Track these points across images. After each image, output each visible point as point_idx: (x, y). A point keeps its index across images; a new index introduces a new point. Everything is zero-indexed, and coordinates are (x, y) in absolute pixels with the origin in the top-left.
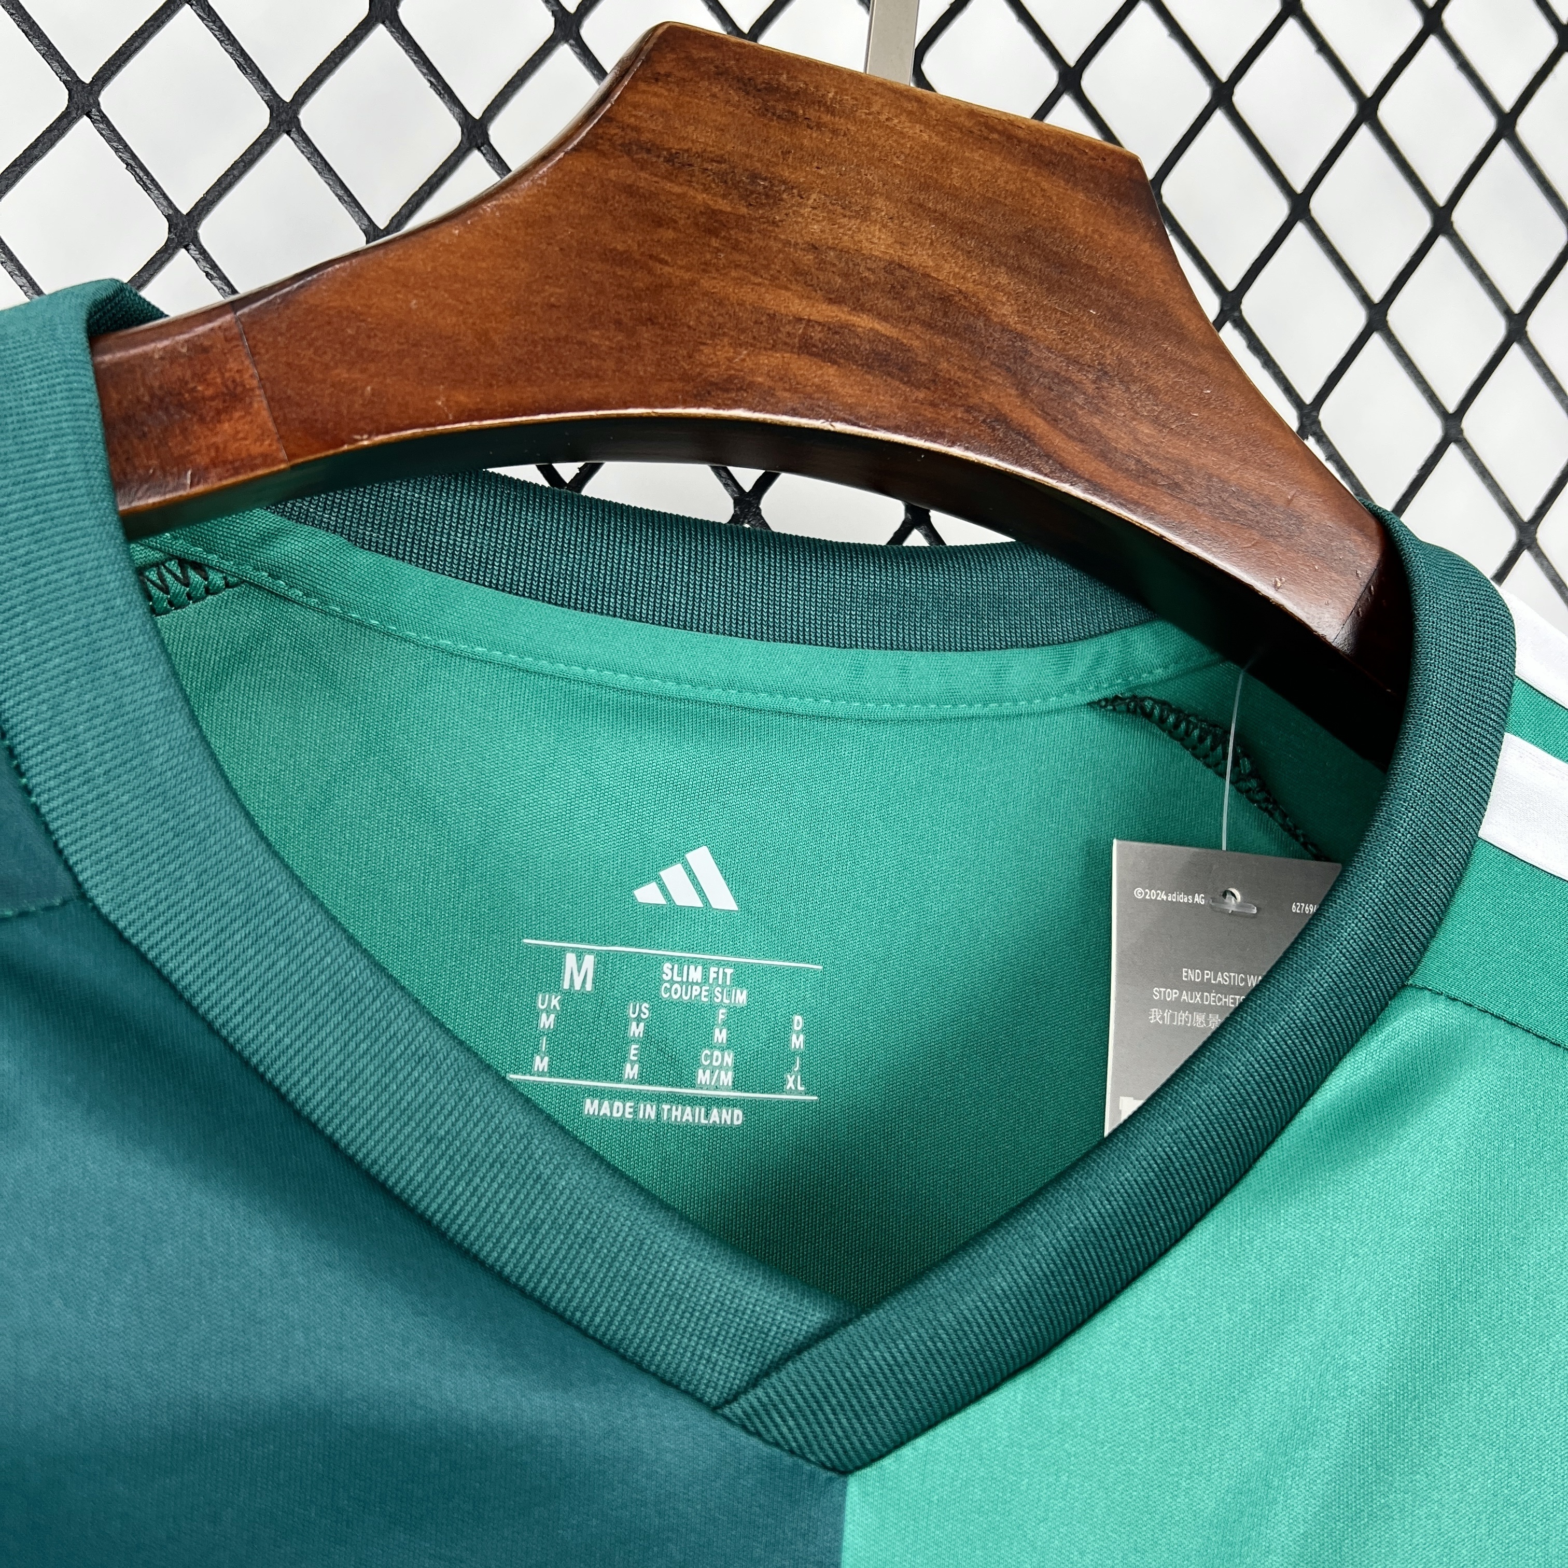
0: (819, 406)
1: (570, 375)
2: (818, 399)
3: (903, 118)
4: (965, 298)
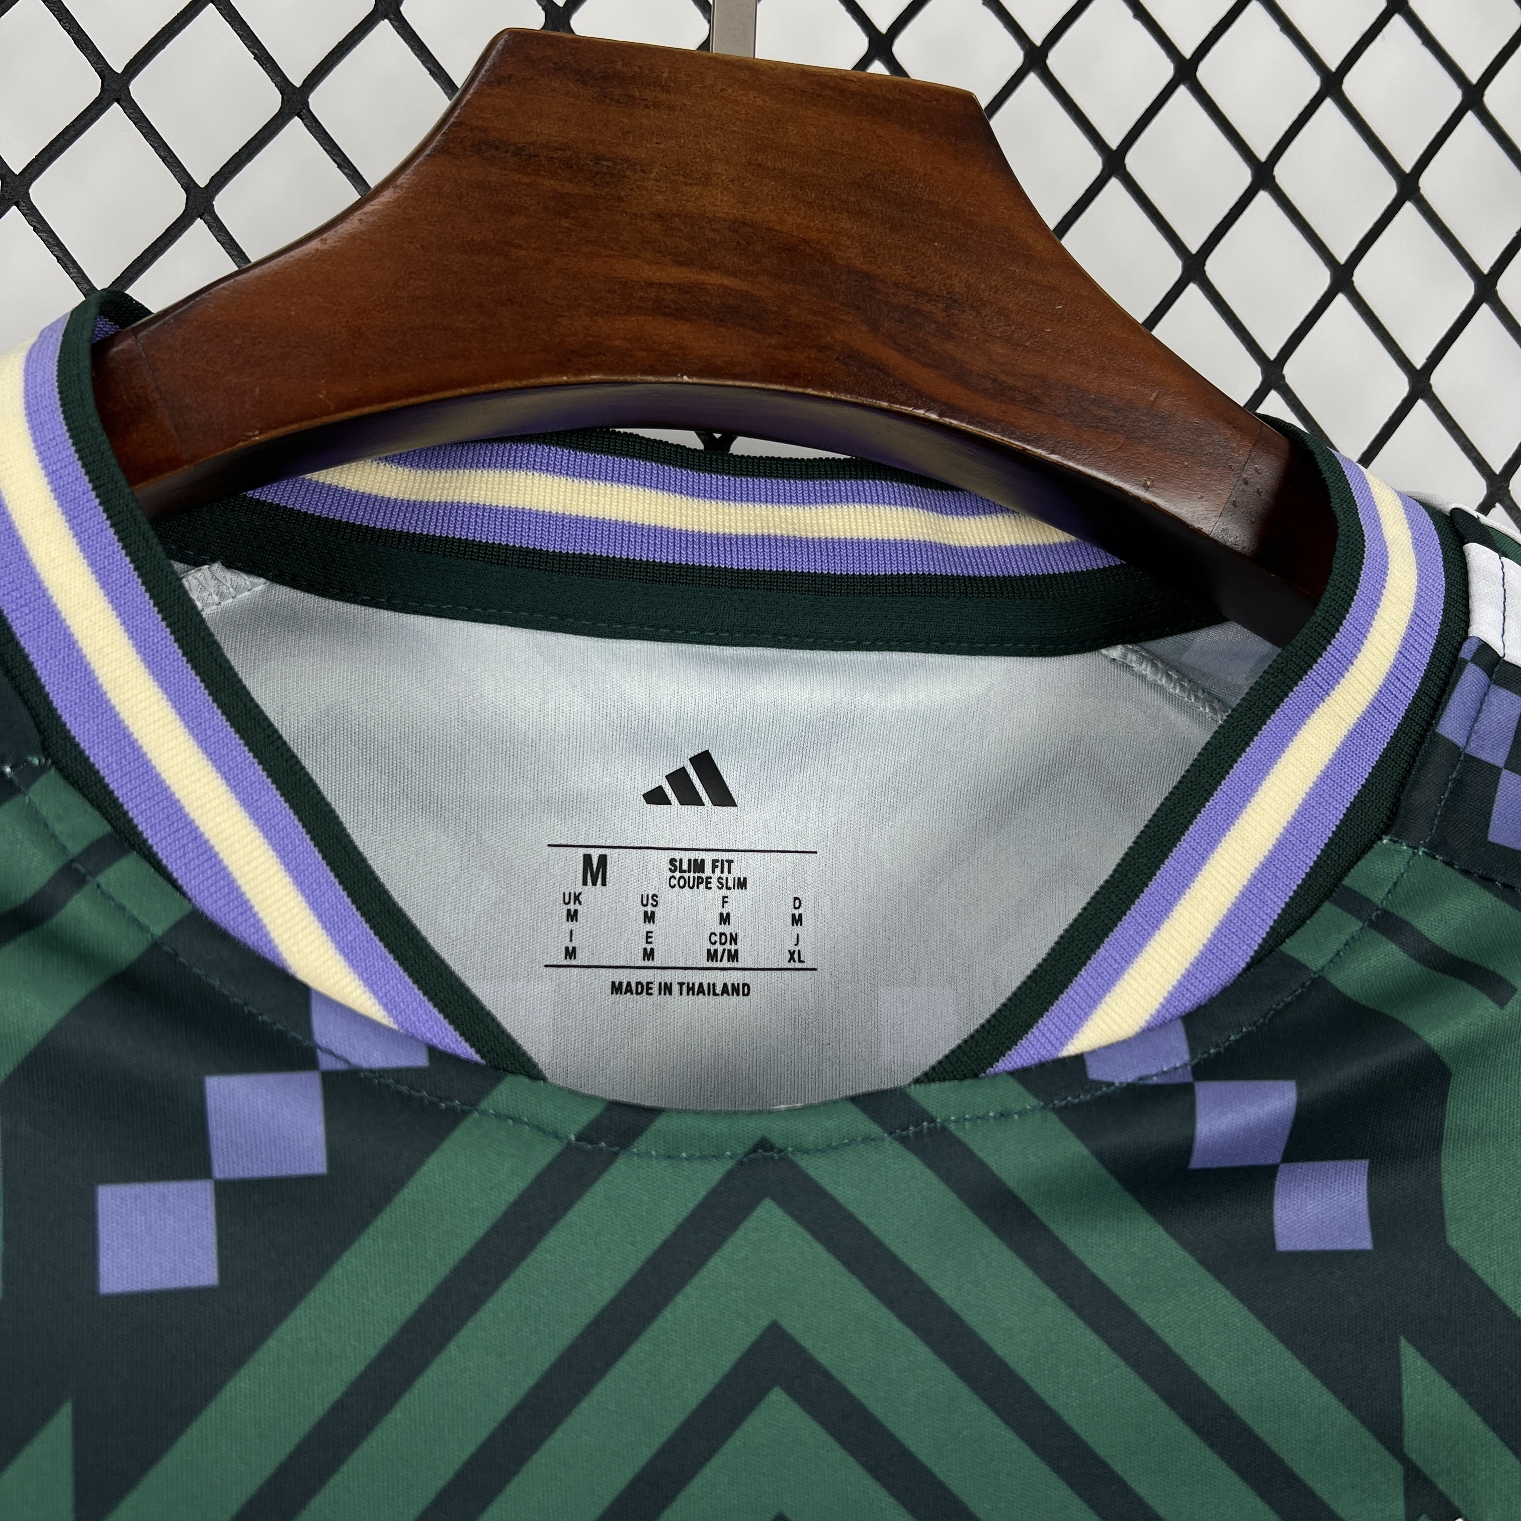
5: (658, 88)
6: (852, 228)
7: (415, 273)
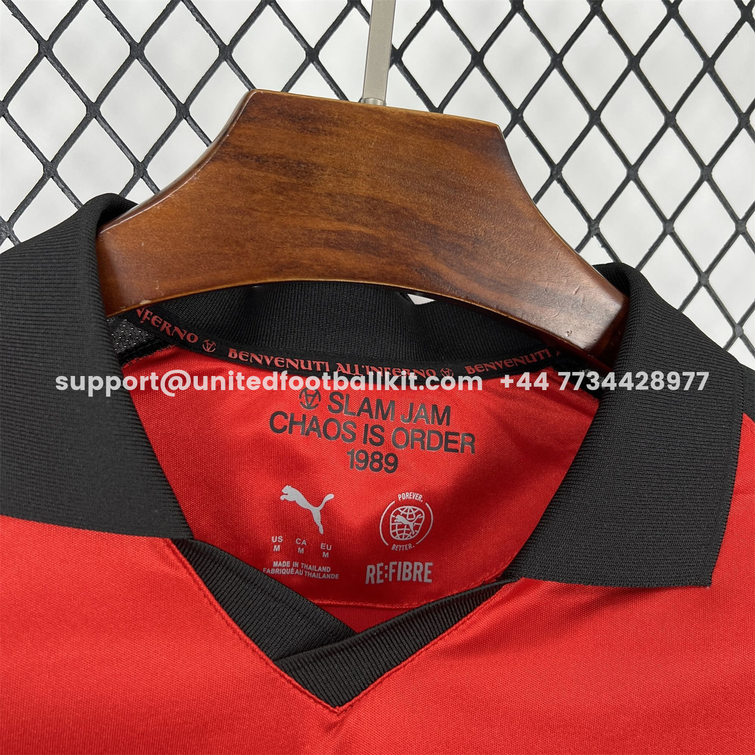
0: (335, 272)
1: (215, 269)
2: (335, 268)
3: (373, 123)
4: (406, 211)
5: (332, 124)
6: (429, 201)
7: (204, 224)
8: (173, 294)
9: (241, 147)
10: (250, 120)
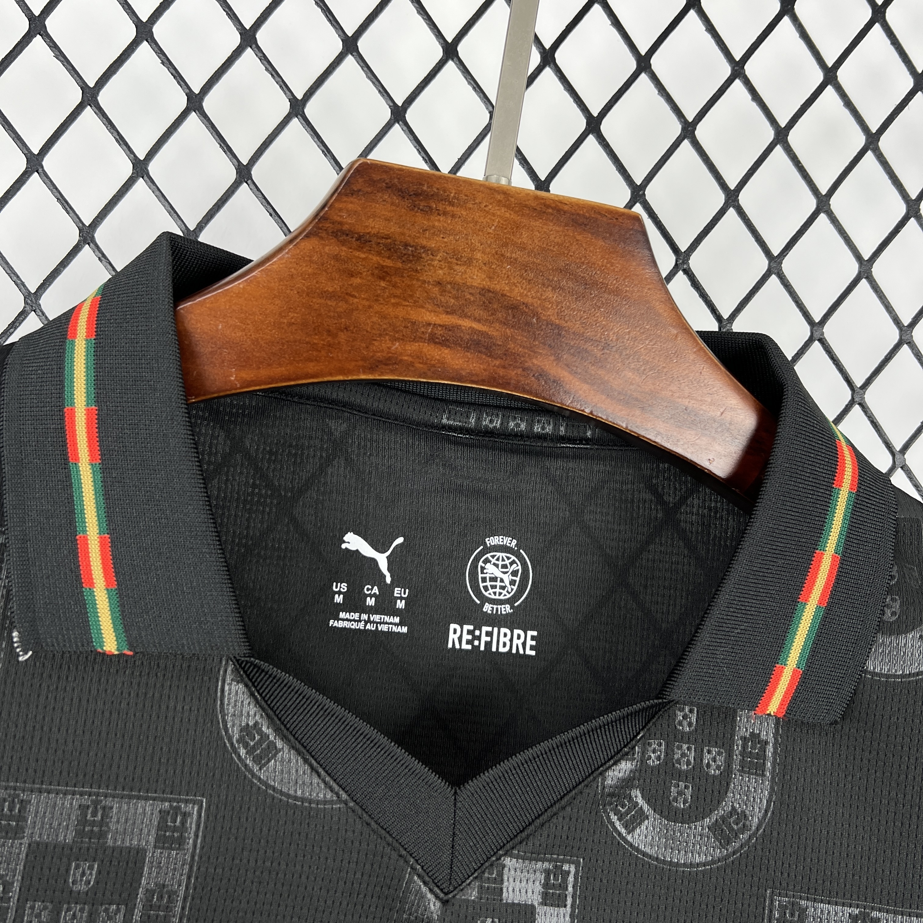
0: (439, 371)
1: (301, 360)
2: (439, 367)
3: (494, 204)
4: (526, 307)
8: (251, 386)
9: (341, 223)
10: (353, 193)
